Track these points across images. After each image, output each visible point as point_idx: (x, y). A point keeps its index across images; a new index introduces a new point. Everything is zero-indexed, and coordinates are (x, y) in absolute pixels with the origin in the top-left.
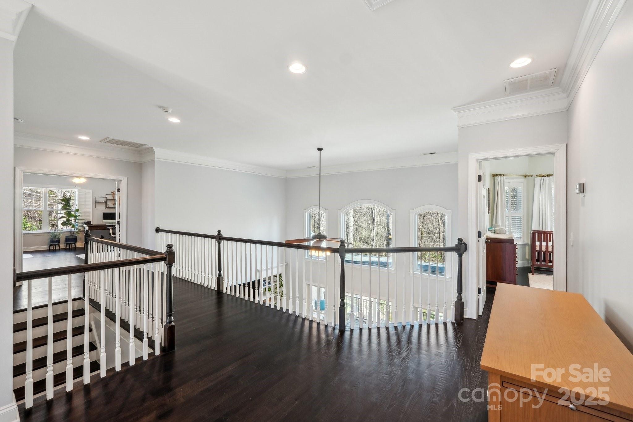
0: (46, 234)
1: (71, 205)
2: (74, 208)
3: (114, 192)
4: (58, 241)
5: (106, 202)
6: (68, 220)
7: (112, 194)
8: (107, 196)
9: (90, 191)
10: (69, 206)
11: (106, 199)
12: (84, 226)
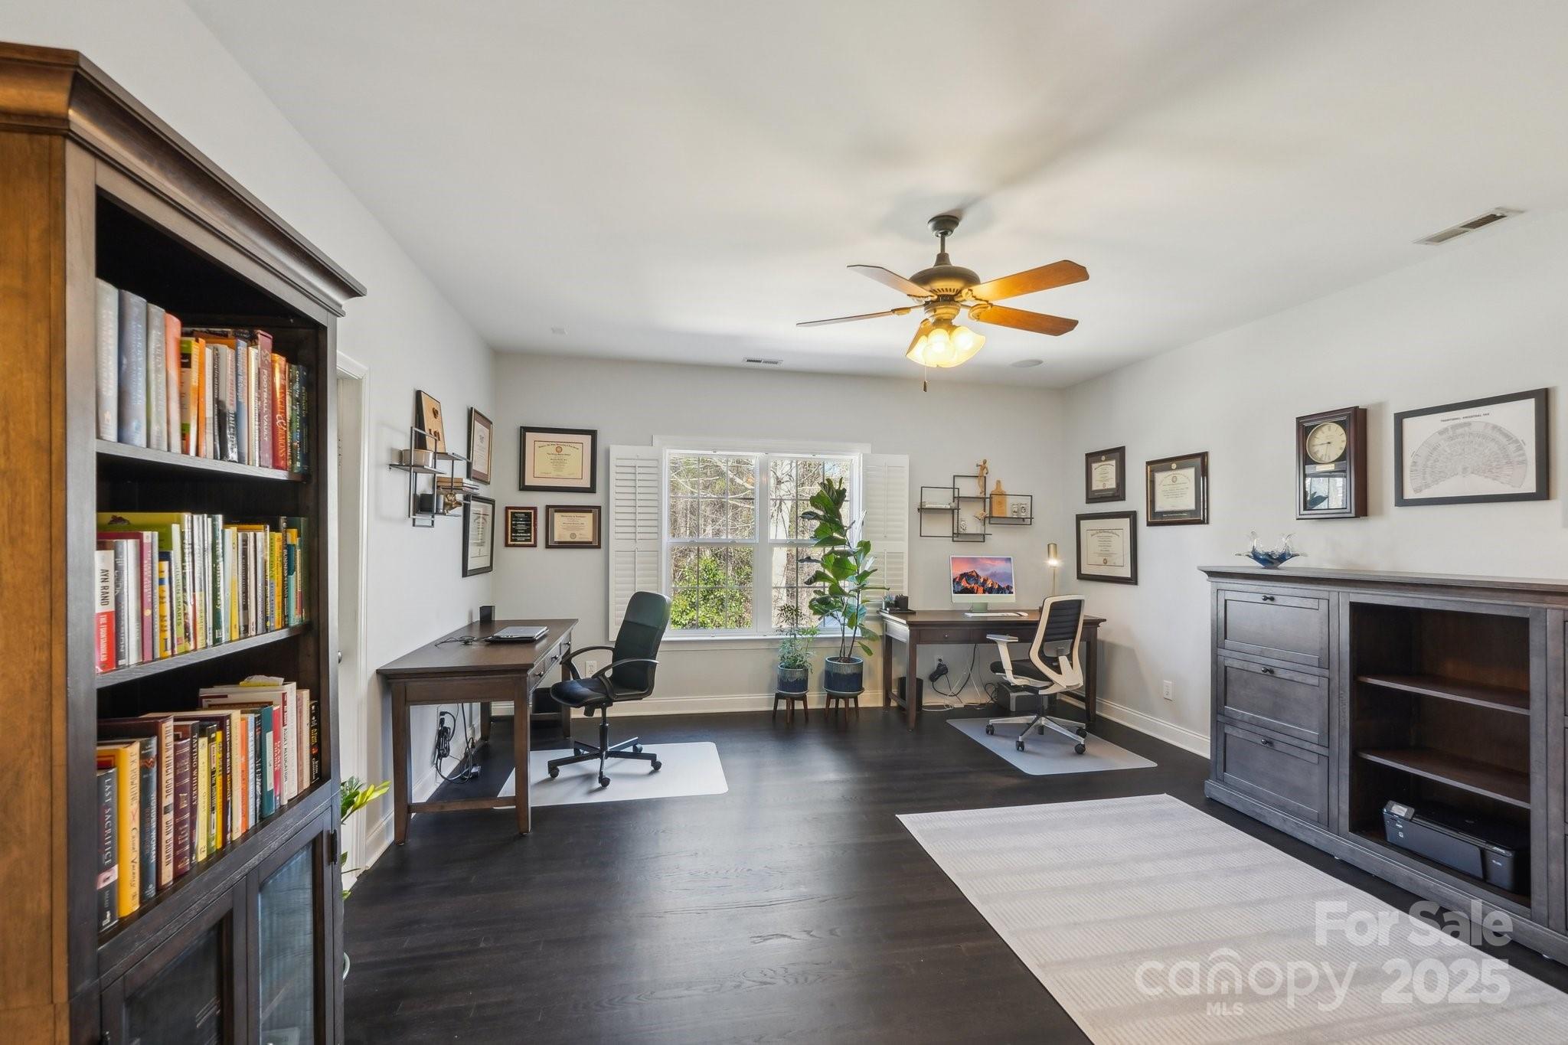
0: (764, 646)
1: (845, 522)
2: (854, 537)
3: (985, 462)
4: (802, 684)
5: (953, 511)
6: (837, 592)
7: (976, 471)
8: (959, 483)
9: (903, 460)
10: (841, 529)
11: (958, 499)
12: (883, 617)
